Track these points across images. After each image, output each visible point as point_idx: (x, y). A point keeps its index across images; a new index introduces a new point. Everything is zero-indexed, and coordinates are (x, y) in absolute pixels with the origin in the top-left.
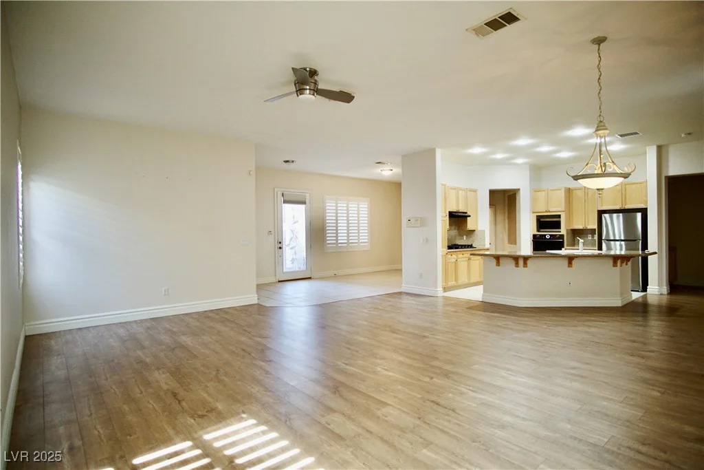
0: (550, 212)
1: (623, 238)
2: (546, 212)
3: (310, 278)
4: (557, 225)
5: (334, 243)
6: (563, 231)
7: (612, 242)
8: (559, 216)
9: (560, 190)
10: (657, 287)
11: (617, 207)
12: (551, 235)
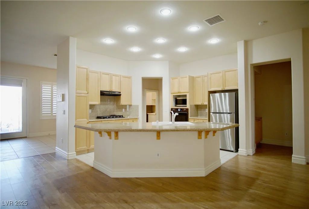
0: (180, 93)
1: (228, 112)
2: (178, 93)
3: (26, 137)
4: (184, 102)
5: (50, 113)
6: (188, 106)
7: (222, 115)
8: (185, 96)
9: (186, 77)
10: (245, 150)
11: (220, 89)
12: (180, 109)
